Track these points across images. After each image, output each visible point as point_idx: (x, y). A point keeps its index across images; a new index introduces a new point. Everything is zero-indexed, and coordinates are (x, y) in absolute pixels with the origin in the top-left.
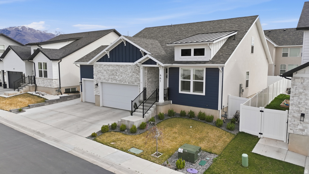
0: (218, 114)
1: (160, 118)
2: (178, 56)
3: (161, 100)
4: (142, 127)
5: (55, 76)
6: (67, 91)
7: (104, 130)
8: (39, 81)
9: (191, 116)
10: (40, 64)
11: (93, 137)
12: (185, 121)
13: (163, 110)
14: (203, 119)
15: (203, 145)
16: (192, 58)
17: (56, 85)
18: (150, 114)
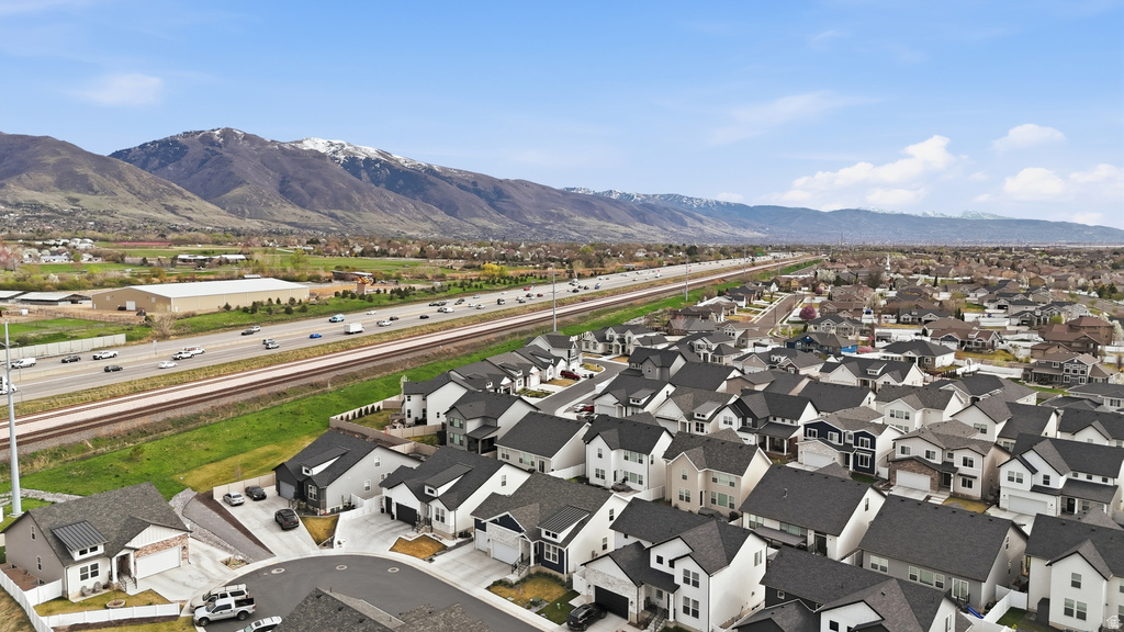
0: (564, 577)
1: (530, 576)
2: (544, 535)
3: (532, 564)
4: (517, 583)
5: (452, 524)
6: (461, 535)
7: (495, 584)
8: (436, 524)
9: (550, 576)
10: (437, 510)
11: (488, 588)
12: (545, 580)
13: (533, 571)
14: (557, 580)
15: (546, 598)
16: (551, 538)
17: (452, 532)
18: (524, 574)
